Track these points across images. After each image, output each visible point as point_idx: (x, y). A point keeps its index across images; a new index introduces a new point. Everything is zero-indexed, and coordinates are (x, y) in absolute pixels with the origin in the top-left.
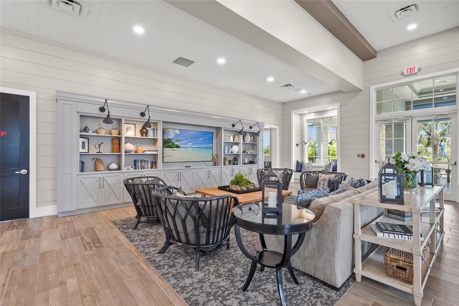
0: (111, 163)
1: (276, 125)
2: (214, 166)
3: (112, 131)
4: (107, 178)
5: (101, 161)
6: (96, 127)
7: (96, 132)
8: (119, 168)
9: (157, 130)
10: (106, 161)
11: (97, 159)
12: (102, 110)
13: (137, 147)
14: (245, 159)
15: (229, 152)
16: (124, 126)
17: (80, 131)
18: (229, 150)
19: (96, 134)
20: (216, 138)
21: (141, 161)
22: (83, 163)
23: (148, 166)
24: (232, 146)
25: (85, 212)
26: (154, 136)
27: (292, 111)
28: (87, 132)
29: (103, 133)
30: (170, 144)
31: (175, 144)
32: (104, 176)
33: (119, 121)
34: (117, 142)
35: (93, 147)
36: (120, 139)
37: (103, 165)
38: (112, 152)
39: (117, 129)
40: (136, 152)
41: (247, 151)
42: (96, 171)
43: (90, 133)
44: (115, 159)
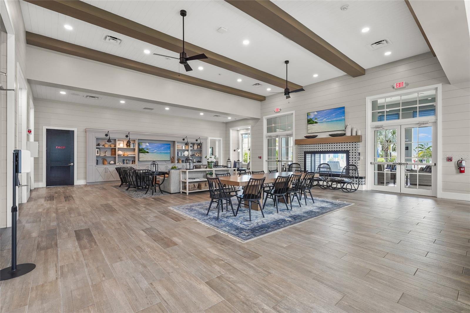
0: (111, 161)
1: (220, 137)
2: (171, 163)
3: (111, 145)
4: (109, 168)
5: (106, 160)
6: (103, 143)
7: (104, 145)
8: (115, 163)
9: (135, 144)
10: (108, 160)
11: (104, 159)
12: (107, 135)
13: (124, 153)
14: (194, 160)
15: (181, 155)
16: (118, 143)
17: (96, 146)
18: (181, 154)
19: (104, 147)
20: (173, 147)
21: (126, 160)
22: (97, 161)
23: (130, 162)
24: (184, 152)
25: (99, 183)
26: (133, 147)
27: (230, 129)
28: (100, 146)
29: (107, 146)
30: (143, 151)
31: (146, 151)
32: (107, 167)
33: (115, 140)
34: (114, 151)
35: (102, 153)
36: (115, 149)
37: (107, 161)
38: (111, 155)
39: (114, 144)
40: (124, 155)
41: (196, 154)
42: (104, 164)
43: (101, 146)
44: (113, 159)
